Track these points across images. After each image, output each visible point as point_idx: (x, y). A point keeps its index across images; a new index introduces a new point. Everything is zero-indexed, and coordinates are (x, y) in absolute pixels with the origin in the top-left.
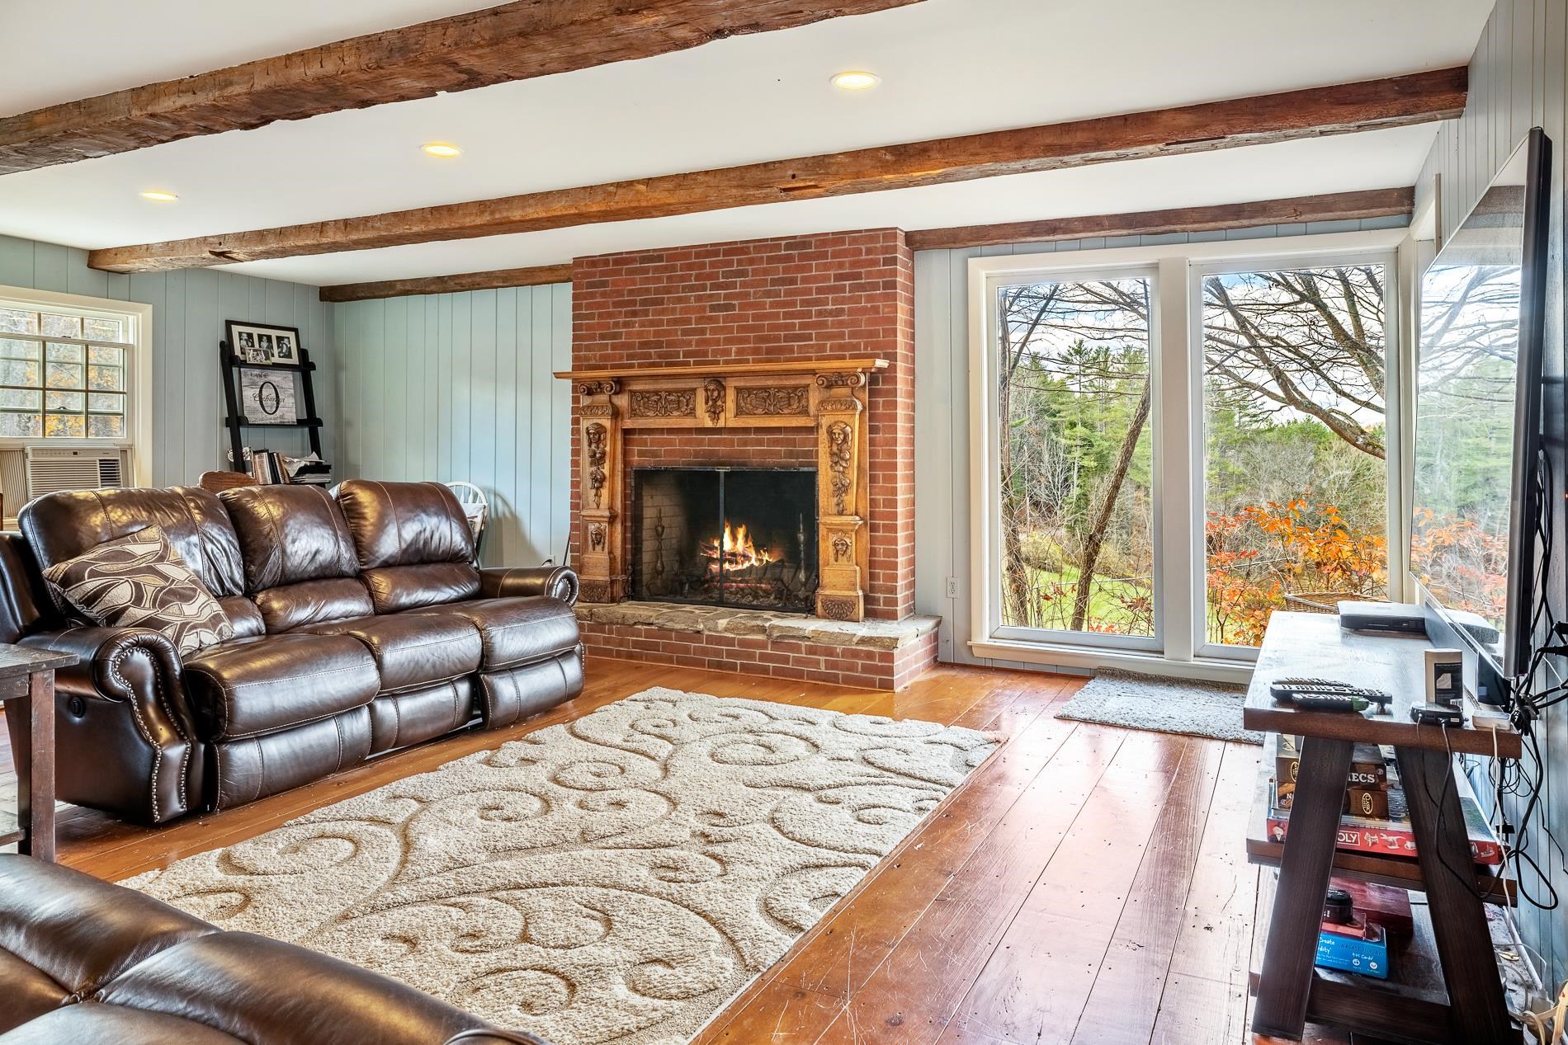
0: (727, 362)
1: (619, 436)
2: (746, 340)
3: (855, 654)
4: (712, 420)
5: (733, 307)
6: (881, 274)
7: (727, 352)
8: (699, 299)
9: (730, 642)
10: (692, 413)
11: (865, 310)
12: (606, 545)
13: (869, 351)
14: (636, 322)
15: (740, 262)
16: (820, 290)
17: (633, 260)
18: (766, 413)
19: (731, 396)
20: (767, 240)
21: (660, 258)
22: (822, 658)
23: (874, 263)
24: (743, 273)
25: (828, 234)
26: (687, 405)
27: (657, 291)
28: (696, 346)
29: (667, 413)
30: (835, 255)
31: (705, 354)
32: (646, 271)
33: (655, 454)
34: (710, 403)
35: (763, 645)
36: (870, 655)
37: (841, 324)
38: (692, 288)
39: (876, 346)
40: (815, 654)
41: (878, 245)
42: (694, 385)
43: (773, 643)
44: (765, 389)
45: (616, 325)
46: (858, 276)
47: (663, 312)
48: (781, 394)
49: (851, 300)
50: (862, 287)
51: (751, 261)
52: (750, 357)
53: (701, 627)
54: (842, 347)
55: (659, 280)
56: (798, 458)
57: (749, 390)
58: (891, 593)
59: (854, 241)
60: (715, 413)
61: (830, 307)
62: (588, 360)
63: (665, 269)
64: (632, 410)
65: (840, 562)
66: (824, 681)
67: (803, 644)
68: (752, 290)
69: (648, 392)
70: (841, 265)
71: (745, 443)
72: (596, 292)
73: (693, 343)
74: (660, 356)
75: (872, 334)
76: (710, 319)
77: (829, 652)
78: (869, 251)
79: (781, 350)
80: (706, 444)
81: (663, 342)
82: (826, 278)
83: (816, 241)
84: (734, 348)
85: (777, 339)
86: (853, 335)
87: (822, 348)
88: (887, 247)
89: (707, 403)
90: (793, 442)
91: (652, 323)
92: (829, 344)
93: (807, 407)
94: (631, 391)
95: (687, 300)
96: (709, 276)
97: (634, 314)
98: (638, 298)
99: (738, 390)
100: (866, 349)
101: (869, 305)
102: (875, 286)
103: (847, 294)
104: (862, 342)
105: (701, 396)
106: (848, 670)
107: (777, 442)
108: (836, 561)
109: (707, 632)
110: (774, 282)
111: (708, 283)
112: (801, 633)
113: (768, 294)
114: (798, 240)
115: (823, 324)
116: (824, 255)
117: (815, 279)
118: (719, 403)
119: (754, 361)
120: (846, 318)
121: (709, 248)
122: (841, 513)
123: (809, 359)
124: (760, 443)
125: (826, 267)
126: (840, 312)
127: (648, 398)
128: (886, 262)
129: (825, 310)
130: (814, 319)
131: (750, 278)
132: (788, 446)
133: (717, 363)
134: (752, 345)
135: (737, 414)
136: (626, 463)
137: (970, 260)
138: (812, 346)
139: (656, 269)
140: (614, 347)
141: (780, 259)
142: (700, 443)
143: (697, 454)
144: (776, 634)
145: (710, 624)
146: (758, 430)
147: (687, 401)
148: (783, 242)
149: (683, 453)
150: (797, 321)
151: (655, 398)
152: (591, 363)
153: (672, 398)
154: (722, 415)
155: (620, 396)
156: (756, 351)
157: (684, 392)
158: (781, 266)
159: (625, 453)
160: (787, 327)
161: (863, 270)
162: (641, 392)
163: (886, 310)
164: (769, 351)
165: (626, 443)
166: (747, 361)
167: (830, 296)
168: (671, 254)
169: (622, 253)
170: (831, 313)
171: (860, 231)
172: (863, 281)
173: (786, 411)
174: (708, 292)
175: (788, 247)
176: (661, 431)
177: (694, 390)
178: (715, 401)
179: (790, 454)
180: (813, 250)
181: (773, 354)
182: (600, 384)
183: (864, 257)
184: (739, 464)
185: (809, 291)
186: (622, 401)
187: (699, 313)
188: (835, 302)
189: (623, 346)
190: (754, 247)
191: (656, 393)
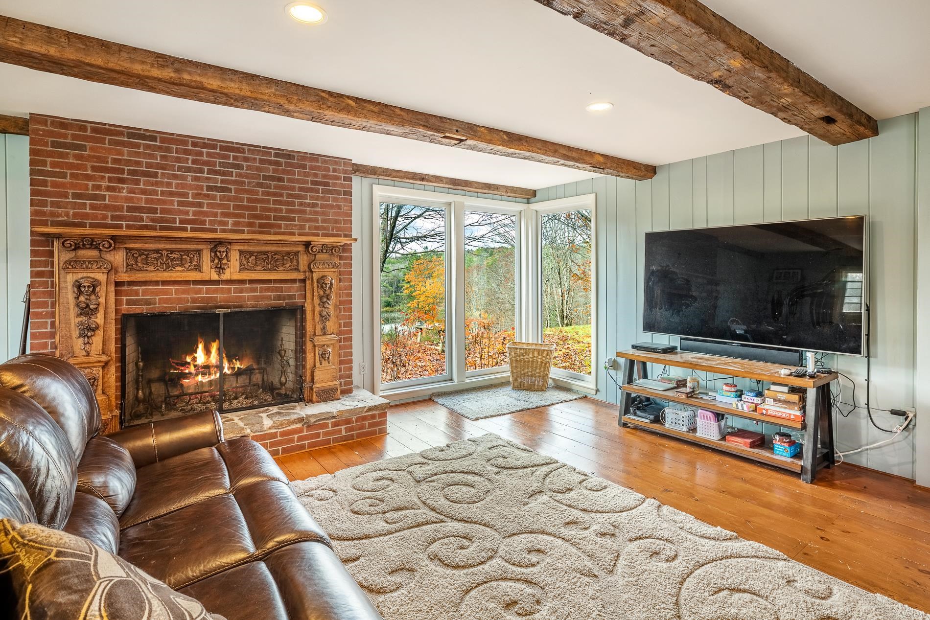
0: (224, 231)
1: (112, 288)
2: (242, 216)
3: (364, 418)
4: (219, 273)
5: (230, 190)
6: (342, 186)
7: (225, 223)
8: (196, 179)
9: (274, 435)
10: (198, 268)
11: (332, 207)
12: (100, 387)
13: (335, 232)
14: (124, 188)
15: (235, 158)
16: (301, 189)
17: (121, 134)
18: (264, 270)
19: (234, 256)
20: (260, 147)
21: (154, 139)
22: (343, 427)
23: (338, 178)
24: (238, 167)
25: (307, 153)
26: (191, 262)
27: (149, 165)
28: (193, 215)
29: (169, 268)
30: (312, 168)
31: (203, 222)
32: (138, 146)
33: (147, 302)
34: (216, 261)
35: (300, 431)
36: (373, 417)
37: (316, 213)
38: (189, 170)
39: (339, 229)
40: (338, 426)
41: (340, 168)
42: (200, 247)
43: (307, 427)
44: (265, 253)
45: (99, 187)
46: (327, 184)
47: (157, 184)
48: (277, 257)
49: (323, 198)
50: (330, 192)
51: (246, 159)
52: (246, 229)
53: (248, 431)
54: (317, 228)
55: (152, 156)
56: (284, 300)
57: (251, 253)
58: (349, 378)
59: (325, 162)
60: (220, 269)
61: (308, 201)
62: (58, 217)
63: (160, 148)
64: (128, 265)
65: (323, 365)
66: (344, 441)
67: (330, 422)
68: (247, 180)
69: (145, 250)
70: (316, 175)
71: (241, 291)
72: (68, 154)
73: (191, 213)
74: (153, 220)
75: (336, 222)
76: (208, 196)
77: (348, 421)
78: (335, 170)
79: (271, 226)
80: (204, 292)
81: (157, 209)
82: (306, 182)
83: (298, 156)
84: (231, 221)
85: (268, 218)
86: (324, 221)
87: (302, 227)
88: (346, 170)
89: (212, 261)
90: (281, 290)
91: (144, 192)
92: (307, 225)
93: (297, 265)
94: (126, 249)
95: (184, 178)
96: (207, 163)
97: (122, 181)
98: (126, 168)
99: (241, 252)
100: (333, 230)
101: (335, 204)
102: (338, 192)
103: (320, 195)
104: (330, 225)
105: (206, 256)
106: (359, 430)
107: (268, 290)
108: (321, 364)
109: (253, 434)
110: (265, 178)
111: (206, 168)
112: (331, 415)
113: (260, 185)
114: (284, 152)
115: (304, 212)
116: (304, 167)
117: (298, 181)
118: (225, 261)
119: (249, 232)
120: (319, 209)
121: (206, 141)
122: (324, 334)
123: (293, 234)
124: (254, 290)
125: (306, 175)
126: (314, 205)
127: (147, 255)
128: (345, 179)
129: (305, 203)
130: (296, 207)
131: (244, 171)
132: (277, 291)
133: (215, 231)
134: (246, 220)
135: (240, 270)
136: (117, 311)
137: (373, 185)
138: (295, 225)
139: (147, 147)
140: (93, 207)
141: (270, 162)
142: (199, 291)
143: (194, 300)
144: (312, 420)
145: (256, 428)
146: (251, 281)
147: (191, 258)
148: (273, 152)
149: (179, 300)
150: (284, 207)
151: (155, 255)
152: (60, 219)
153: (175, 256)
154: (228, 271)
155: (112, 252)
156: (251, 225)
157: (187, 252)
158: (271, 167)
159: (118, 302)
160: (276, 210)
161: (331, 181)
162: (138, 250)
163: (345, 208)
164: (261, 226)
165: (117, 293)
166: (243, 232)
167: (309, 194)
168: (165, 138)
169: (105, 124)
170: (309, 205)
171: (329, 157)
172: (331, 188)
173: (281, 268)
174: (205, 175)
175: (276, 155)
176: (157, 283)
177: (199, 252)
178: (220, 259)
179: (279, 298)
180: (296, 161)
181: (265, 228)
182: (93, 241)
183: (331, 173)
184: (235, 307)
185: (293, 189)
186: (118, 258)
187: (196, 190)
188: (312, 198)
189: (106, 207)
190: (249, 150)
191: (157, 251)
